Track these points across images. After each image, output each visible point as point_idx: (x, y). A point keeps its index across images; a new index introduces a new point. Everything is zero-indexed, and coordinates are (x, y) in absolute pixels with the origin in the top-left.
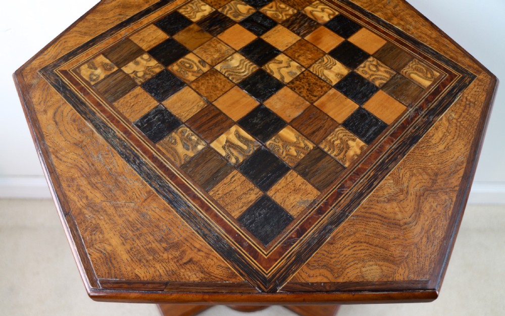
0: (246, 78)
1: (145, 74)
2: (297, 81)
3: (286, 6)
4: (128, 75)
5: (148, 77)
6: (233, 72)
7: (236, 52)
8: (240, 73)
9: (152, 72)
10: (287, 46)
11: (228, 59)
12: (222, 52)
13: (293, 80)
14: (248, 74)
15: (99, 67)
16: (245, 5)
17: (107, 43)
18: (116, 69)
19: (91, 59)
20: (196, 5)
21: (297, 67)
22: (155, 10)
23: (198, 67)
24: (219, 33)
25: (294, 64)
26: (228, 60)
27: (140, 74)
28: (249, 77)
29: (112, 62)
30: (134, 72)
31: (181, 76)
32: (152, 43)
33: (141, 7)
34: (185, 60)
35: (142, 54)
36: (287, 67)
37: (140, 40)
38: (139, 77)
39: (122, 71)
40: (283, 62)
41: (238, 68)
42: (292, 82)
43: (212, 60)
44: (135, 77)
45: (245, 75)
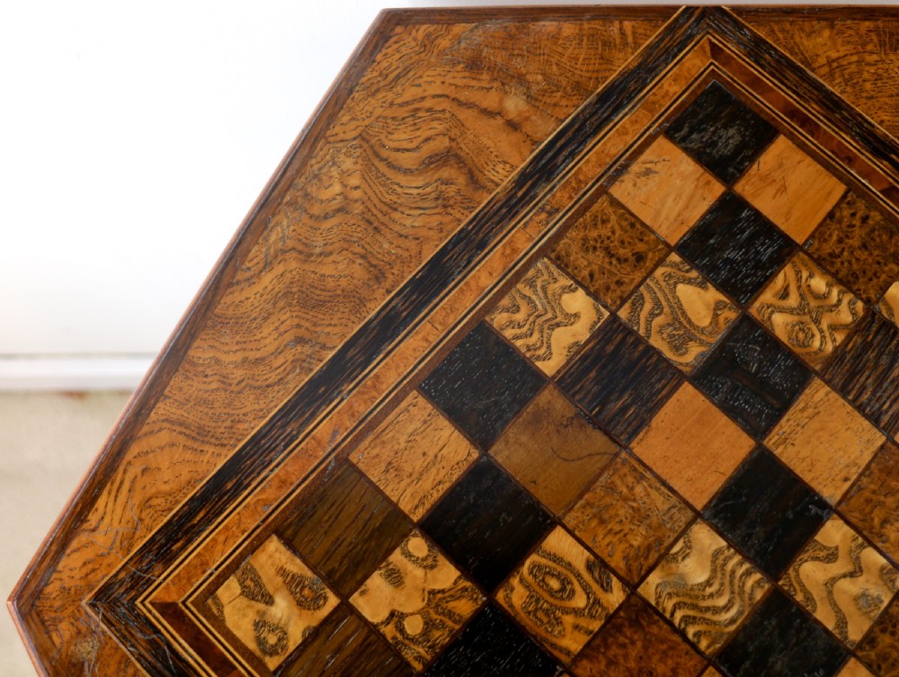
0: (737, 631)
1: (429, 625)
2: (883, 631)
3: (829, 285)
4: (373, 629)
5: (441, 637)
6: (695, 607)
7: (698, 515)
8: (716, 610)
9: (450, 614)
10: (846, 479)
11: (676, 549)
12: (654, 520)
13: (871, 630)
14: (740, 613)
15: (277, 590)
16: (702, 285)
17: (283, 483)
18: (333, 601)
19: (242, 557)
20: (544, 289)
21: (882, 569)
22: (413, 315)
23: (587, 589)
24: (635, 433)
25: (872, 557)
26: (675, 558)
27: (414, 626)
28: (743, 628)
29: (313, 568)
30: (392, 614)
31: (541, 631)
32: (427, 484)
33: (362, 302)
34: (544, 561)
35: (405, 536)
36: (852, 575)
37: (387, 471)
38: (412, 640)
39: (353, 611)
40: (841, 553)
41: (709, 590)
42: (869, 640)
43: (626, 558)
44: (400, 637)
45: (733, 621)
